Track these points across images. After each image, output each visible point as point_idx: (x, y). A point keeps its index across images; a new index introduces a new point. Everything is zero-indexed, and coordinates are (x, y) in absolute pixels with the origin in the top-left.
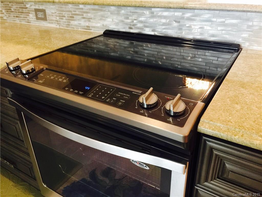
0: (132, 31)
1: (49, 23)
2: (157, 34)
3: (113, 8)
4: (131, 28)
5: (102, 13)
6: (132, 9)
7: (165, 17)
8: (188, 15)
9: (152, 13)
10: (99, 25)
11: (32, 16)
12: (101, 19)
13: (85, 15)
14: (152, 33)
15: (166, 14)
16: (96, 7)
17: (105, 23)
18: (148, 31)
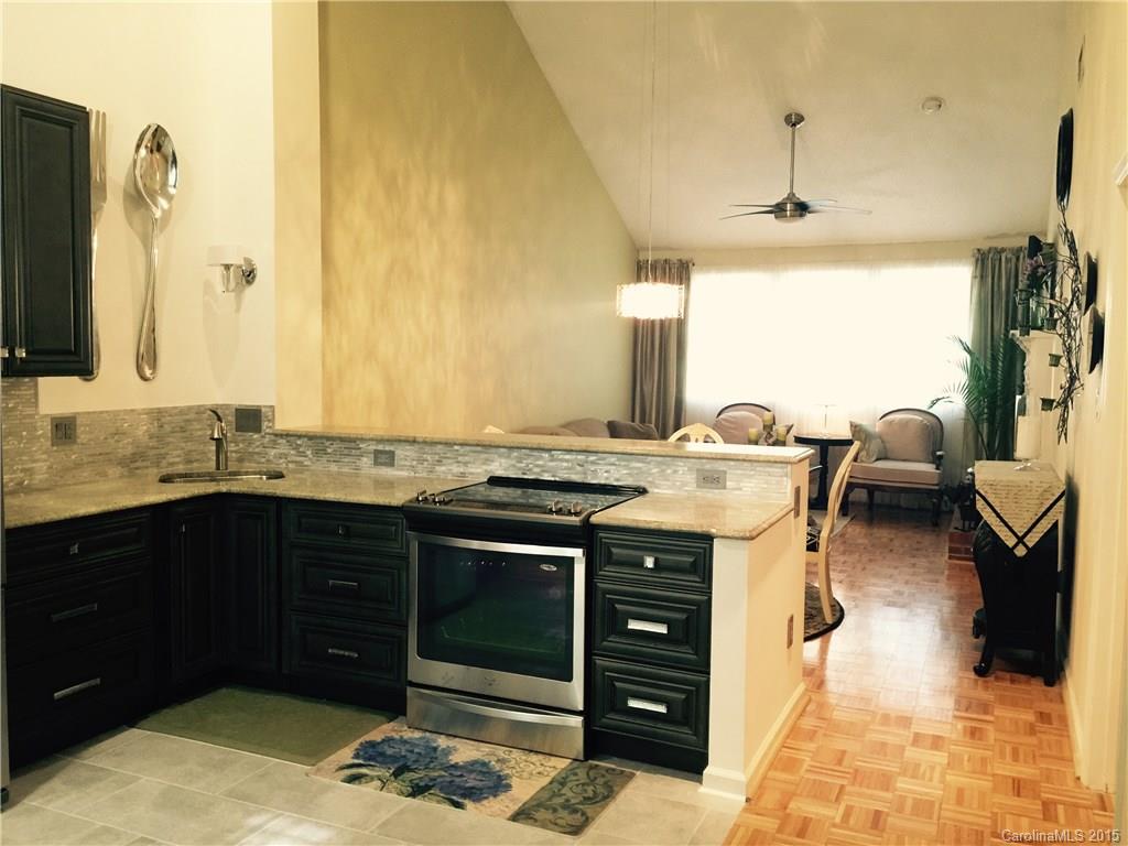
0: (526, 477)
1: (398, 470)
2: (557, 479)
3: (502, 450)
4: (524, 474)
5: (486, 455)
6: (527, 451)
7: (567, 461)
8: (592, 458)
9: (553, 456)
10: (479, 470)
11: (366, 461)
12: (484, 464)
13: (460, 459)
14: (553, 479)
15: (567, 457)
16: (479, 449)
17: (489, 468)
18: (547, 477)
